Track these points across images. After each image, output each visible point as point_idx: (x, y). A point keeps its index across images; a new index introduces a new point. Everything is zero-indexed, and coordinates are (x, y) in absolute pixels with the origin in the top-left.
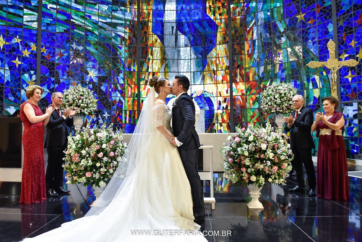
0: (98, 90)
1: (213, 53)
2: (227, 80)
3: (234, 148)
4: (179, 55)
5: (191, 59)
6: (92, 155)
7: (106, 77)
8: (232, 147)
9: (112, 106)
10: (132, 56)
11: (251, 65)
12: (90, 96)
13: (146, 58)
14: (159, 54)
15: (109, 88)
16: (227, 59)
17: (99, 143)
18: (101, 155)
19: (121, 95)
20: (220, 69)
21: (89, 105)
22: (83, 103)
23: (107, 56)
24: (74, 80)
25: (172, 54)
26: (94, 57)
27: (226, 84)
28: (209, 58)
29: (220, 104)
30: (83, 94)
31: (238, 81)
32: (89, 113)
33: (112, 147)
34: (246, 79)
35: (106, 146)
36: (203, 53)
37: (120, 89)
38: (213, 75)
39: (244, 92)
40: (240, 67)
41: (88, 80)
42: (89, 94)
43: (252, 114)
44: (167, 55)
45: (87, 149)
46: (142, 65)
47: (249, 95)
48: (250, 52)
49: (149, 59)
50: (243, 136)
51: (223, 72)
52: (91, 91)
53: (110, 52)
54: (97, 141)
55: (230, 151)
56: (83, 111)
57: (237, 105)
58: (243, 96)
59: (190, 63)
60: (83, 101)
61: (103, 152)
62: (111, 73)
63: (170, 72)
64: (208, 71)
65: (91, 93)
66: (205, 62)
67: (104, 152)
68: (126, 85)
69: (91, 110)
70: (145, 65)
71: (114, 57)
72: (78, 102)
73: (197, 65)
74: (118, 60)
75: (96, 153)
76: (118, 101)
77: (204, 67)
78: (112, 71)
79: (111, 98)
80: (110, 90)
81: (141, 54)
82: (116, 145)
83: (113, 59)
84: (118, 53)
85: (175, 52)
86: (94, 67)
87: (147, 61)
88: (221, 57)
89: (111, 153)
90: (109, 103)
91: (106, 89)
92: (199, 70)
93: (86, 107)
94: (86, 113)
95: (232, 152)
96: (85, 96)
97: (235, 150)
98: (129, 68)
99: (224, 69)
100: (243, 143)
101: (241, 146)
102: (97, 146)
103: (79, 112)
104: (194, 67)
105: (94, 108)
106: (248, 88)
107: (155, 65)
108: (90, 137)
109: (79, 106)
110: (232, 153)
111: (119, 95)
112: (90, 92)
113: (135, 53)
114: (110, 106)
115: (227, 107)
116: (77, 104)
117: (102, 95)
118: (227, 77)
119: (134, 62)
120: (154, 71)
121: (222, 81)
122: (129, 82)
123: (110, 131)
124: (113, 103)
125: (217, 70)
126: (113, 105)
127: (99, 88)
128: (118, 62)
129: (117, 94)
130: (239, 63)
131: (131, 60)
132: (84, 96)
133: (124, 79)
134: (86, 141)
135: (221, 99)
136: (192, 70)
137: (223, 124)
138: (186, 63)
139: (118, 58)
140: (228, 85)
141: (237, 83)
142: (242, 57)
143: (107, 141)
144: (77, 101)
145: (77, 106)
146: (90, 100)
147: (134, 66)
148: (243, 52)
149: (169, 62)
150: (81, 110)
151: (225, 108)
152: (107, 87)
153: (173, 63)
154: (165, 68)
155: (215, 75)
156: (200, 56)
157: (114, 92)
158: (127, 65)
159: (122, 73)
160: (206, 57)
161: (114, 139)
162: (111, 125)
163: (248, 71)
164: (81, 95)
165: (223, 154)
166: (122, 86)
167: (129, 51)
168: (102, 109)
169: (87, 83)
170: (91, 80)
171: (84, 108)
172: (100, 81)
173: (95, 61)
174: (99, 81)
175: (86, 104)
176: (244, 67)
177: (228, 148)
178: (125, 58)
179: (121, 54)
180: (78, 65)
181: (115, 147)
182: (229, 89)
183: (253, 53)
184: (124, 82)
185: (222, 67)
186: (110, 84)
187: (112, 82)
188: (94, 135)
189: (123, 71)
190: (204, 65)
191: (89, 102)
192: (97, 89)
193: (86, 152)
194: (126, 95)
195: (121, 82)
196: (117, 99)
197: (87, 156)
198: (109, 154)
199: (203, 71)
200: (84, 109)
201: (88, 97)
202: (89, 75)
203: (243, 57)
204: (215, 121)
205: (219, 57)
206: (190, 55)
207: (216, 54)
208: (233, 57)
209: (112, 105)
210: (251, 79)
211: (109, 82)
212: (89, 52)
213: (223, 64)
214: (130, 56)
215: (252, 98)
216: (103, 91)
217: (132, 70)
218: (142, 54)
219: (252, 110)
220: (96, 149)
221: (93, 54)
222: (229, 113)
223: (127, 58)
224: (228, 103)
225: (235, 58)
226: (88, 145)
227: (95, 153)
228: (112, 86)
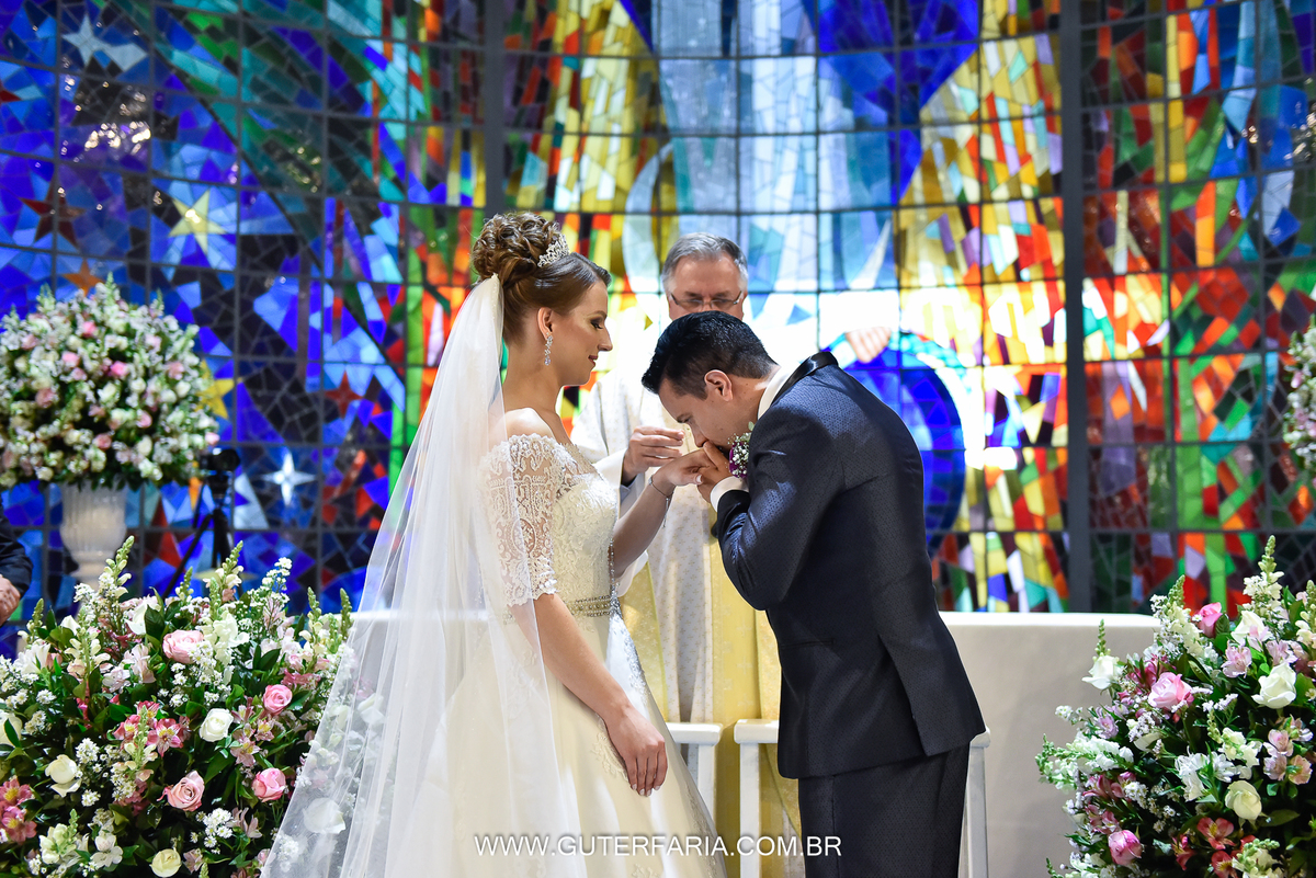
0: (237, 323)
1: (961, 91)
2: (1047, 264)
3: (1150, 755)
4: (743, 106)
5: (818, 133)
6: (125, 791)
7: (291, 243)
8: (1131, 746)
9: (322, 424)
10: (457, 114)
11: (1205, 163)
12: (175, 358)
13: (539, 126)
14: (620, 99)
15: (304, 306)
16: (1050, 128)
17: (182, 708)
18: (187, 791)
19: (383, 352)
20: (1001, 193)
21: (171, 418)
22: (126, 407)
23: (297, 108)
24: (85, 253)
25: (700, 103)
26: (212, 113)
27: (1040, 288)
28: (934, 123)
29: (1001, 411)
30: (129, 349)
31: (1120, 265)
32: (163, 467)
33: (275, 730)
34: (1171, 252)
35: (233, 726)
36: (896, 94)
37: (373, 312)
38: (958, 230)
39: (1160, 337)
40: (1136, 177)
41: (175, 257)
42: (166, 345)
43: (1209, 477)
44: (673, 105)
45: (87, 747)
46: (514, 168)
47: (1192, 358)
48: (1201, 80)
49: (559, 131)
50: (1208, 668)
51: (1022, 214)
52: (183, 326)
53: (315, 83)
54: (163, 692)
55: (1116, 772)
56: (122, 457)
57: (1109, 422)
58: (1149, 366)
59: (810, 157)
60: (125, 392)
61: (202, 774)
62: (317, 215)
63: (688, 211)
64: (927, 205)
65: (182, 341)
66: (910, 147)
67: (216, 769)
68: (416, 292)
69: (176, 452)
70: (534, 167)
71: (341, 115)
72: (90, 397)
73: (861, 167)
74: (365, 135)
75: (154, 778)
76: (361, 392)
77: (901, 178)
78: (327, 201)
79: (316, 368)
80: (316, 320)
81: (507, 100)
82: (306, 717)
83: (335, 126)
84: (368, 93)
85: (718, 88)
86: (211, 176)
87: (546, 141)
88: (1011, 119)
89: (265, 773)
90: (306, 401)
91: (291, 318)
92: (869, 198)
93: (150, 432)
94: (146, 468)
95: (1134, 786)
96: (142, 358)
97: (1153, 770)
98: (437, 188)
99: (1028, 192)
100: (1221, 719)
101: (1204, 744)
102: (161, 731)
103: (99, 465)
104: (837, 184)
105: (198, 440)
106: (1186, 314)
107: (596, 169)
108: (117, 657)
109: (99, 426)
110: (1133, 788)
111: (370, 352)
112: (173, 337)
113: (470, 92)
114: (310, 420)
115: (1047, 430)
116: (85, 410)
117: (260, 350)
118: (1045, 246)
119: (466, 145)
120: (589, 207)
121: (1017, 266)
122: (435, 275)
123: (266, 614)
124: (328, 403)
125: (986, 200)
126: (333, 415)
127: (247, 306)
128: (364, 148)
129: (357, 349)
130: (1126, 154)
131: (448, 136)
132: (131, 360)
133: (400, 255)
134: (81, 689)
135: (1009, 383)
136: (827, 202)
137: (1023, 540)
138: (790, 159)
139: (364, 125)
140: (1052, 290)
141: (1110, 282)
142: (1147, 113)
143: (240, 690)
144: (86, 389)
145: (85, 422)
146: (172, 383)
147: (466, 173)
148: (1152, 80)
149: (685, 151)
150: (110, 453)
151: (1033, 435)
152: (294, 300)
153: (709, 153)
154: (656, 190)
155: (968, 226)
156: (878, 113)
157: (337, 330)
158: (419, 168)
159: (388, 214)
160: (912, 119)
161: (291, 671)
162: (272, 572)
163: (1181, 202)
164: (117, 355)
165: (1059, 786)
166: (390, 295)
167: (435, 81)
168: (264, 437)
169: (170, 274)
170: (195, 258)
171: (130, 437)
172: (254, 267)
173: (217, 138)
174: (242, 261)
175: (146, 408)
176: (1159, 177)
177: (1100, 751)
178: (407, 122)
179: (382, 97)
180: (110, 160)
181: (298, 726)
182: (1061, 316)
183: (1223, 87)
184: (404, 271)
185: (1015, 182)
186: (317, 285)
187: (329, 272)
188: (145, 649)
189: (395, 203)
190: (899, 170)
191: (168, 396)
192: (228, 316)
193: (80, 773)
194: (412, 357)
195: (386, 269)
196: (359, 380)
197: (89, 798)
198: (250, 781)
199: (895, 205)
200: (131, 444)
201: (160, 367)
202: (180, 229)
203: (1155, 112)
204: (966, 519)
205: (994, 120)
206: (812, 105)
207: (979, 100)
208: (1086, 118)
209: (321, 414)
210: (1205, 257)
211: (306, 270)
212: (178, 81)
213: (1025, 159)
214: (441, 114)
215: (1211, 378)
216: (268, 330)
217: (453, 199)
218: (516, 101)
219: (1213, 451)
220: (152, 746)
221: (205, 96)
222: (1058, 473)
223: (421, 121)
224: (1052, 408)
225: (1098, 121)
226: (101, 718)
227: (143, 777)
228: (329, 297)
